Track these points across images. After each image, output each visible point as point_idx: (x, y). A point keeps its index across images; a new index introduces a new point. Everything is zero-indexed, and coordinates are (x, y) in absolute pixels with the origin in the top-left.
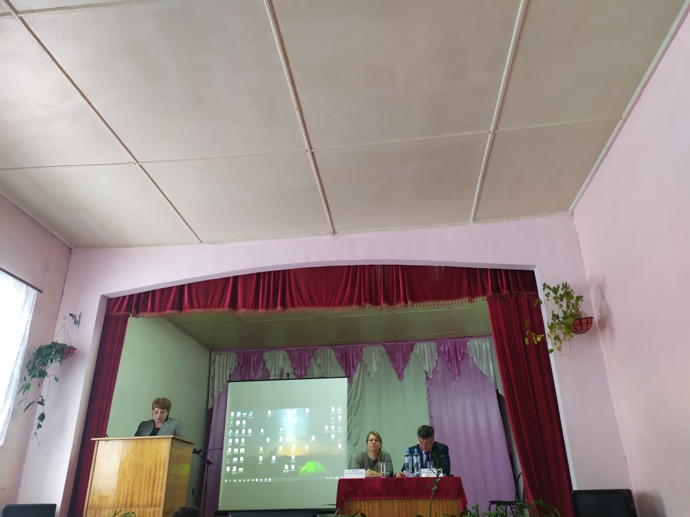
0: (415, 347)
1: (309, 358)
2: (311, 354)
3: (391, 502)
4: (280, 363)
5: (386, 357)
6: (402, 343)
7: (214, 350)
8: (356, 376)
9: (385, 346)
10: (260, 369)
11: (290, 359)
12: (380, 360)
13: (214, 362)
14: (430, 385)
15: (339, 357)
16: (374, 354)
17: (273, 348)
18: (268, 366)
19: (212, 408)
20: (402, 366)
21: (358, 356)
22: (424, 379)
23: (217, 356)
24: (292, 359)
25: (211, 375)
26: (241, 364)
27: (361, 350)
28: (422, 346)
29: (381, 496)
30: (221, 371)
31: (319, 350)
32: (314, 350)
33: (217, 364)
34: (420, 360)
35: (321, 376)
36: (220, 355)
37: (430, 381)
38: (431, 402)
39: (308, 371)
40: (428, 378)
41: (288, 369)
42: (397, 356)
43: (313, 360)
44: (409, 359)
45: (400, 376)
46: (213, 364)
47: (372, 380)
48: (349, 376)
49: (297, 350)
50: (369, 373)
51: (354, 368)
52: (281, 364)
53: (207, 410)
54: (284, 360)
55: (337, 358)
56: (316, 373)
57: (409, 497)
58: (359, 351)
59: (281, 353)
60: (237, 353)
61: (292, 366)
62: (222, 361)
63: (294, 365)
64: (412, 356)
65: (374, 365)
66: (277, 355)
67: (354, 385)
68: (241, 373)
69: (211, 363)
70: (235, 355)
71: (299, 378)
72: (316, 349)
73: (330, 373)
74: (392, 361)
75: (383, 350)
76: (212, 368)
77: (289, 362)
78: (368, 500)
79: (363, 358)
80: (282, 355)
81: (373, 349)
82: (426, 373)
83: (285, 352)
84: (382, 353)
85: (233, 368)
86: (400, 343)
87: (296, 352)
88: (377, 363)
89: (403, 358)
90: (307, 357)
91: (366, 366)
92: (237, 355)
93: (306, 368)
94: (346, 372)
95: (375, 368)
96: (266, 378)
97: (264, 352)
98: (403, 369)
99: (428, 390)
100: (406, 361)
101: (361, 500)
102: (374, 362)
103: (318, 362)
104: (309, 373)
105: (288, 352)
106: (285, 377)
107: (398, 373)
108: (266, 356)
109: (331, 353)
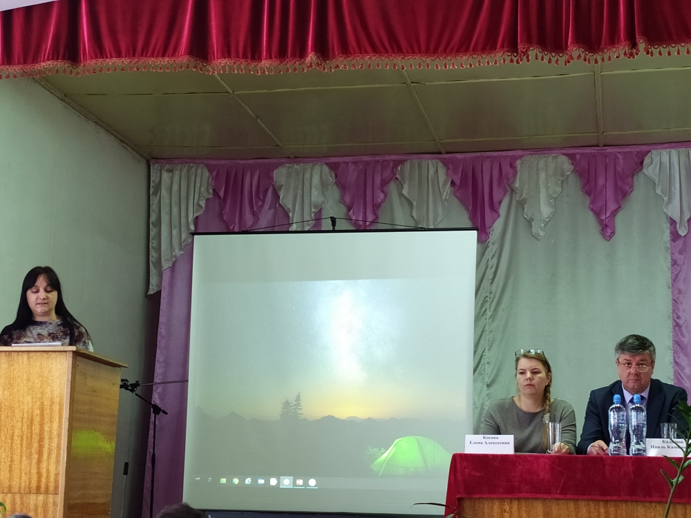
0: (647, 160)
1: (385, 183)
2: (387, 174)
3: (571, 505)
4: (315, 193)
5: (574, 184)
6: (615, 150)
7: (157, 159)
8: (497, 227)
9: (571, 157)
10: (267, 206)
11: (336, 183)
12: (559, 189)
13: (158, 187)
14: (680, 253)
15: (458, 182)
16: (543, 175)
17: (297, 158)
18: (286, 199)
19: (158, 294)
20: (612, 206)
21: (505, 181)
22: (667, 236)
23: (165, 176)
24: (342, 186)
25: (153, 218)
26: (222, 194)
27: (512, 166)
28: (665, 158)
29: (548, 492)
30: (175, 210)
31: (408, 165)
32: (397, 163)
33: (164, 192)
34: (659, 192)
35: (412, 224)
36: (170, 171)
37: (680, 242)
38: (680, 292)
39: (380, 212)
40: (675, 236)
41: (333, 207)
42: (601, 182)
43: (392, 187)
44: (632, 187)
45: (607, 230)
46: (155, 193)
47: (536, 237)
48: (481, 227)
49: (355, 163)
50: (529, 222)
51: (494, 209)
52: (316, 196)
53: (147, 296)
54: (324, 185)
55: (453, 183)
56: (401, 218)
57: (614, 498)
58: (506, 169)
59: (317, 169)
60: (210, 169)
61: (342, 201)
62: (175, 187)
63: (348, 199)
64: (639, 181)
65: (542, 202)
66: (307, 176)
67: (493, 248)
68: (221, 215)
69: (151, 190)
70: (207, 173)
71: (360, 228)
72: (402, 162)
73: (435, 220)
74: (588, 193)
75: (567, 165)
76: (154, 201)
77: (335, 193)
78: (519, 499)
79: (517, 185)
80: (318, 175)
81: (542, 164)
82: (673, 222)
83: (326, 169)
84: (563, 174)
85: (203, 203)
86: (609, 150)
87: (352, 167)
88: (550, 197)
89: (616, 185)
90: (378, 180)
91: (522, 204)
92: (210, 171)
93: (376, 207)
94: (473, 217)
95: (545, 210)
96: (281, 226)
97: (276, 166)
98: (614, 213)
99: (674, 263)
100: (623, 194)
101: (502, 499)
102: (543, 196)
103: (405, 192)
104: (384, 219)
105: (333, 167)
106: (327, 224)
107: (601, 222)
108: (280, 175)
109: (436, 172)
